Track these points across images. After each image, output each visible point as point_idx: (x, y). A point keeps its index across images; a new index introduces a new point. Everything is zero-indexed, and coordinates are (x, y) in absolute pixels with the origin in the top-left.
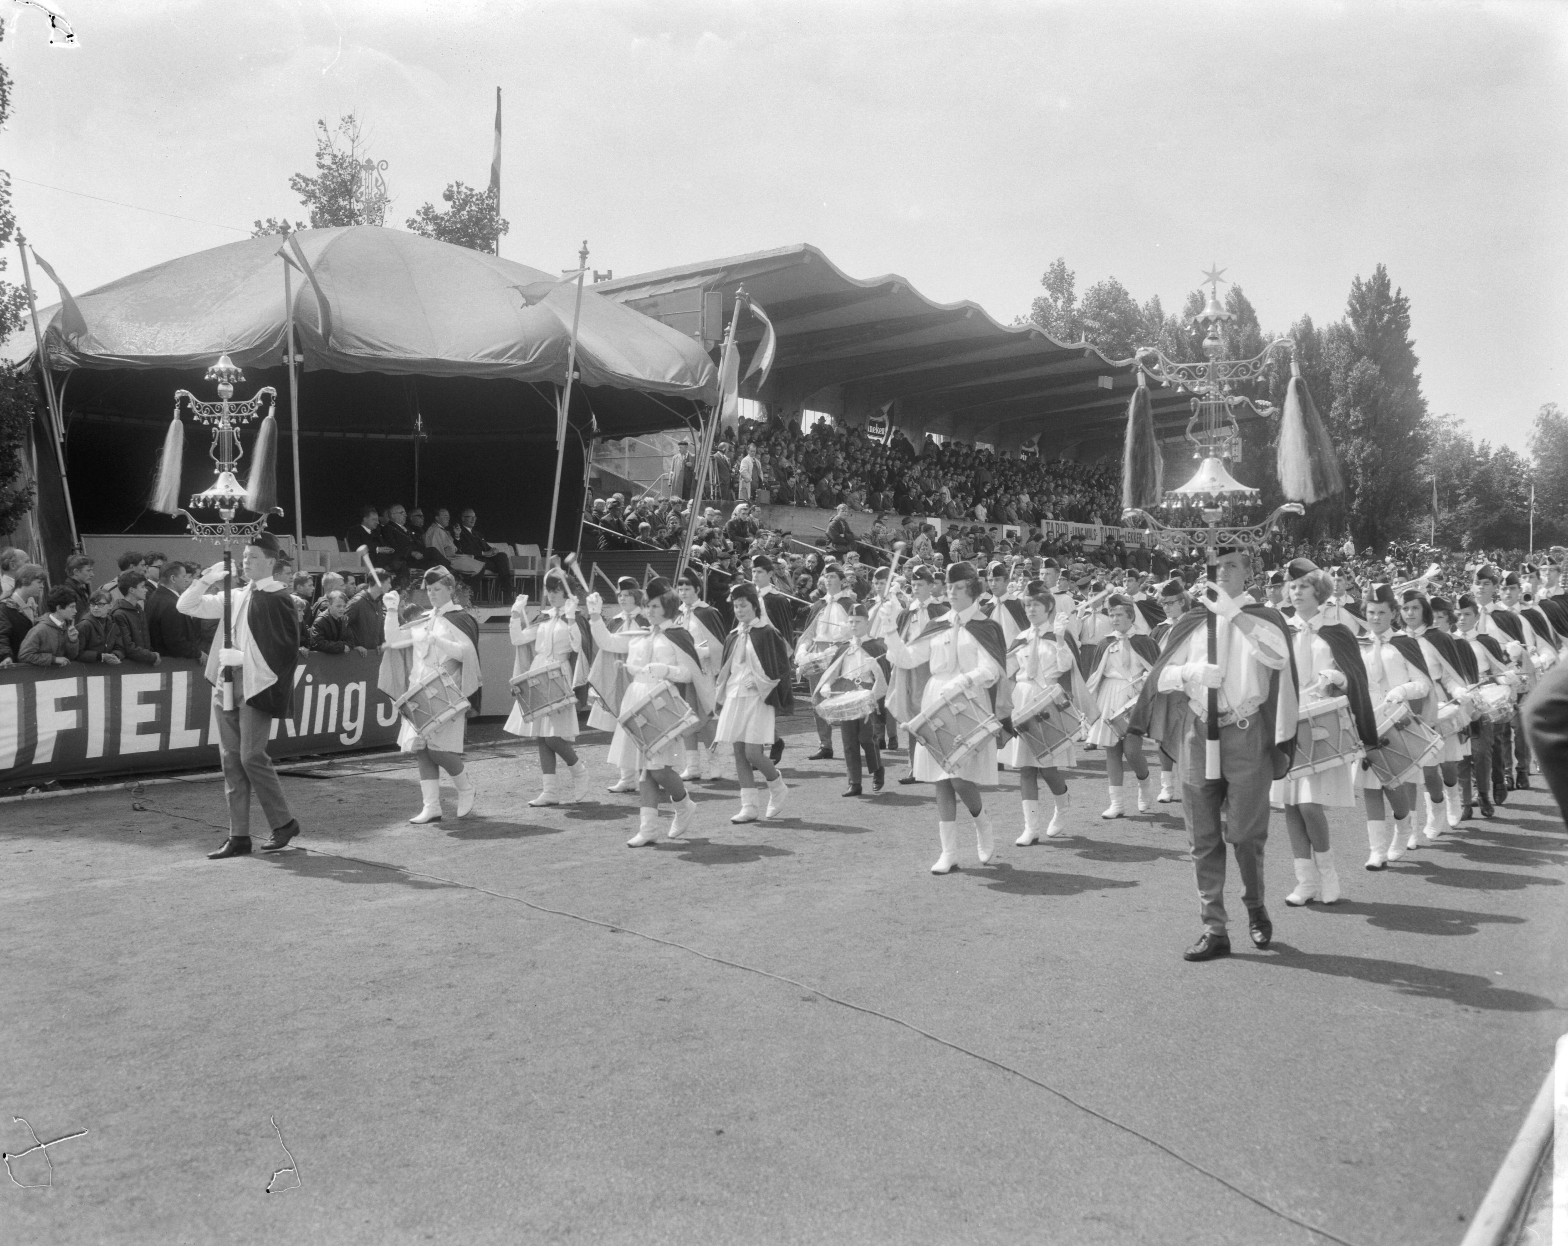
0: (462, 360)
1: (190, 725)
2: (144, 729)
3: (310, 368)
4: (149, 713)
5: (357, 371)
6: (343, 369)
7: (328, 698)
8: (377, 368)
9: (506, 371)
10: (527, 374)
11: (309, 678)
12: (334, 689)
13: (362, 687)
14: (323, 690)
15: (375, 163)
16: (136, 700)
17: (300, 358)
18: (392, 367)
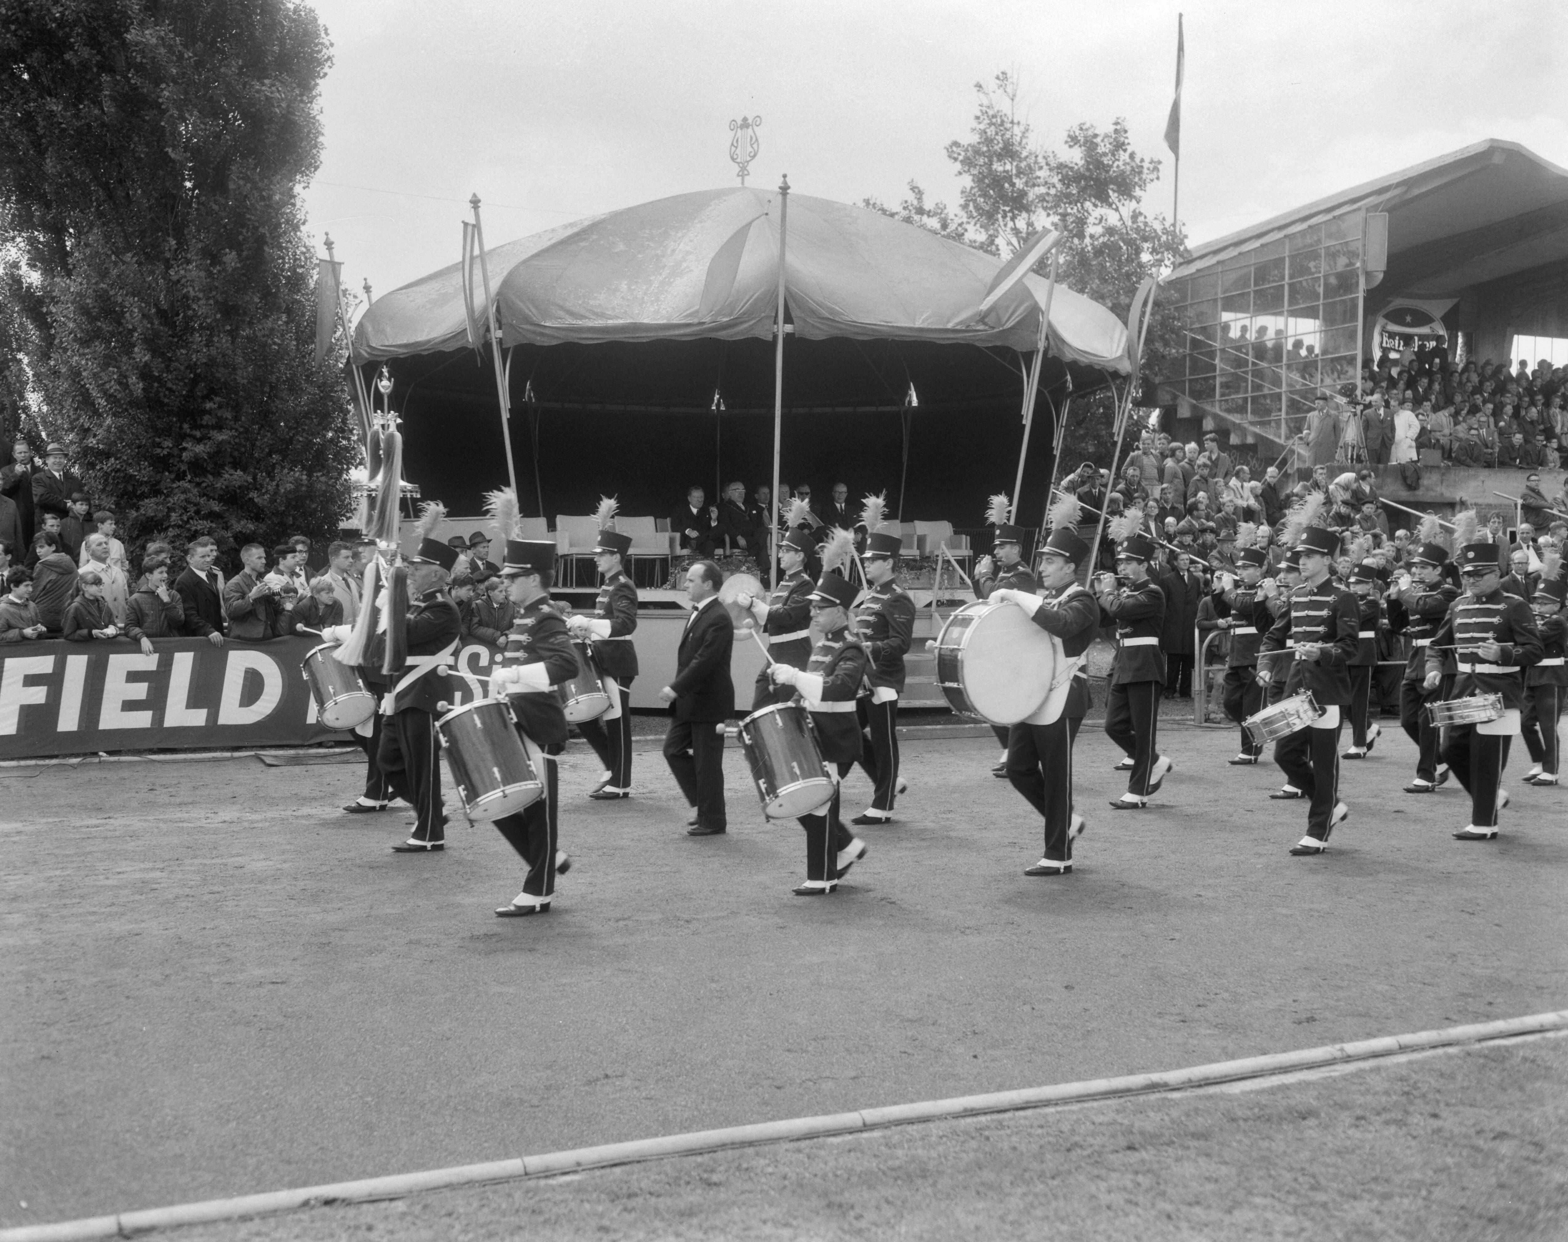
0: (665, 321)
1: (193, 702)
2: (130, 706)
3: (510, 344)
4: (140, 691)
5: (554, 342)
6: (540, 341)
8: (573, 337)
10: (731, 331)
15: (750, 121)
16: (124, 678)
17: (499, 334)
18: (590, 336)
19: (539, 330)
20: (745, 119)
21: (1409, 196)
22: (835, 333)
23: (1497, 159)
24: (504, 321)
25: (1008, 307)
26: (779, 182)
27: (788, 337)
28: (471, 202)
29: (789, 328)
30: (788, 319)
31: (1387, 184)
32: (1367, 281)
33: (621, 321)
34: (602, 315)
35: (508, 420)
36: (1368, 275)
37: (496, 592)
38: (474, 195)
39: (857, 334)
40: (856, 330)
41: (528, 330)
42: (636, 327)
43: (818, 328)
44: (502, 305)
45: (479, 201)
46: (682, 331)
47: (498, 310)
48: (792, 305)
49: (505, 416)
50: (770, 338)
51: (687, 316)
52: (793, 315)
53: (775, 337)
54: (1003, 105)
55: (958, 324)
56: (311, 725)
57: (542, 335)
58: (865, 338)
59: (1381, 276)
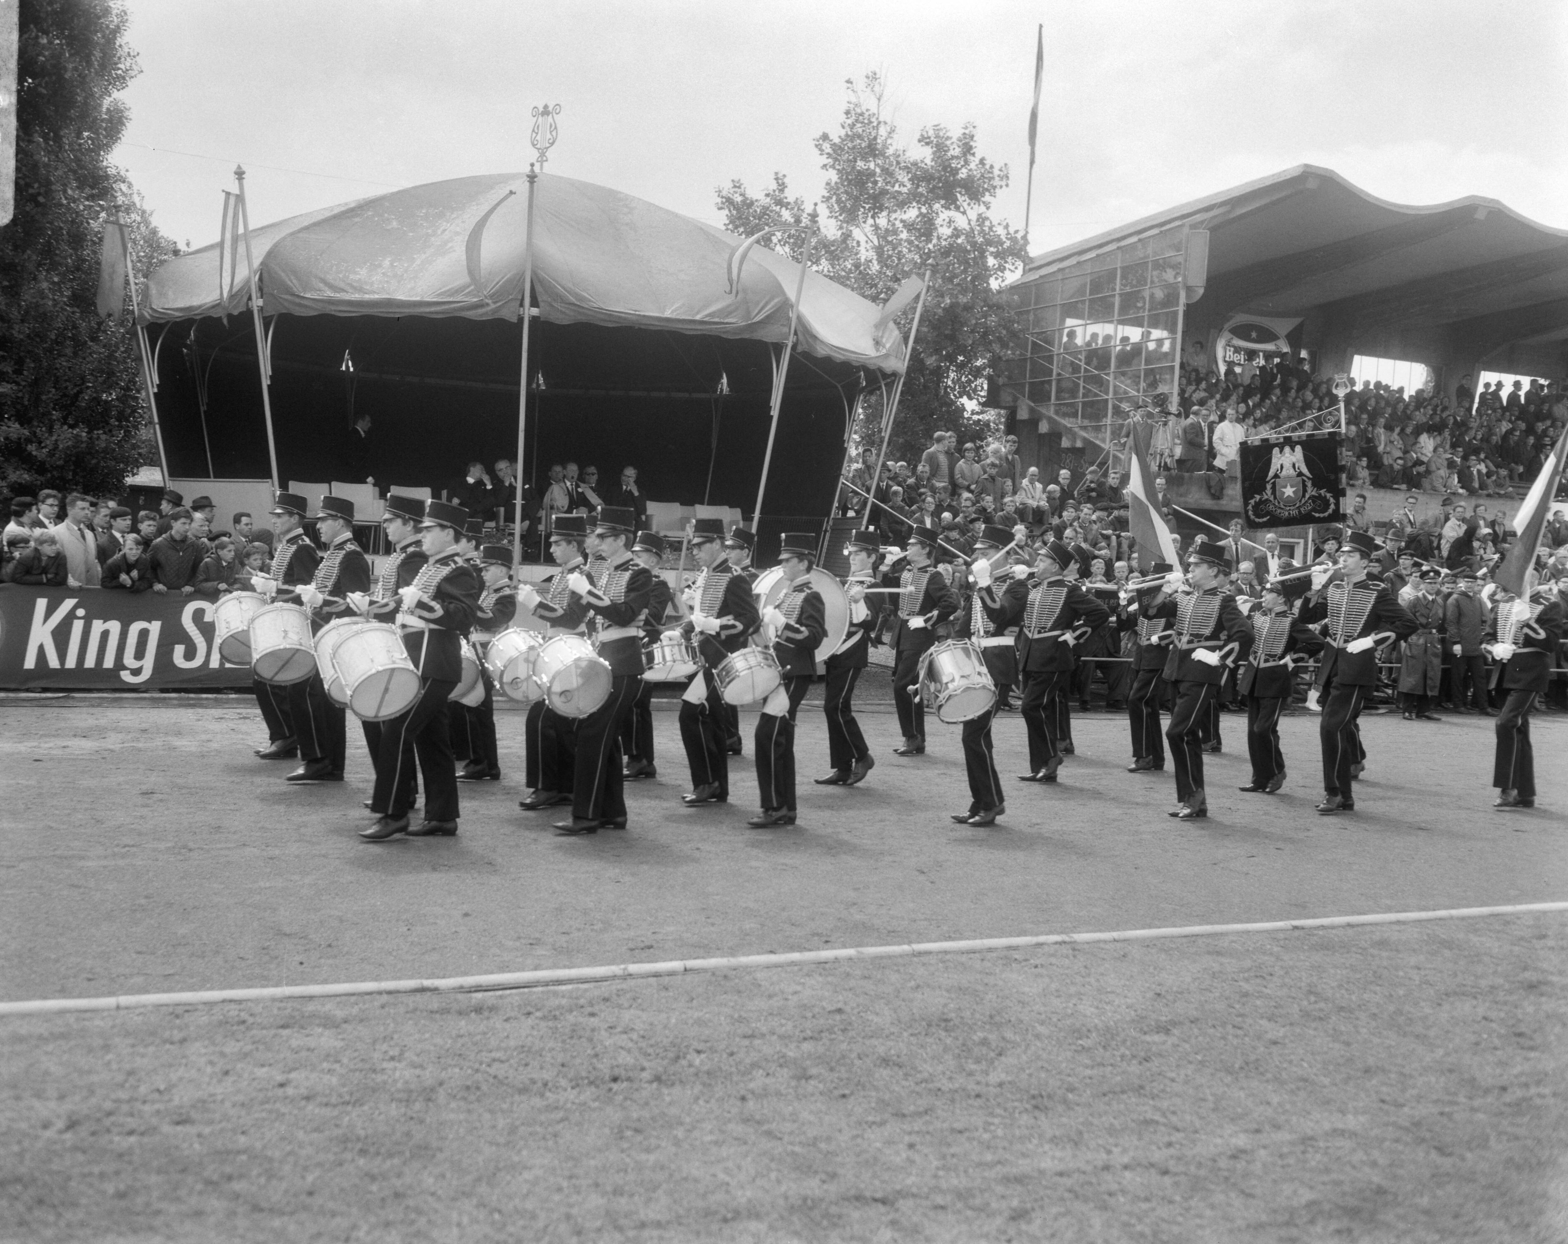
0: (418, 299)
3: (272, 311)
5: (311, 313)
6: (298, 311)
7: (105, 635)
8: (331, 310)
9: (455, 310)
10: (481, 311)
11: (81, 612)
12: (114, 626)
13: (155, 628)
14: (98, 626)
15: (550, 109)
17: (260, 302)
19: (297, 300)
20: (546, 107)
21: (1232, 216)
22: (583, 319)
23: (1312, 184)
24: (265, 290)
25: (758, 303)
26: (527, 169)
27: (534, 320)
28: (236, 173)
29: (535, 311)
30: (534, 303)
31: (1214, 202)
32: (1188, 296)
33: (377, 296)
34: (360, 290)
35: (269, 386)
36: (1189, 289)
37: (225, 551)
38: (239, 167)
39: (605, 321)
40: (602, 316)
41: (286, 300)
42: (389, 303)
43: (564, 313)
44: (265, 275)
45: (244, 173)
46: (433, 309)
47: (261, 279)
48: (539, 289)
49: (265, 382)
50: (514, 320)
51: (439, 295)
52: (539, 299)
53: (521, 320)
54: (869, 104)
55: (707, 316)
56: (27, 670)
57: (300, 305)
58: (610, 325)
59: (1201, 291)
